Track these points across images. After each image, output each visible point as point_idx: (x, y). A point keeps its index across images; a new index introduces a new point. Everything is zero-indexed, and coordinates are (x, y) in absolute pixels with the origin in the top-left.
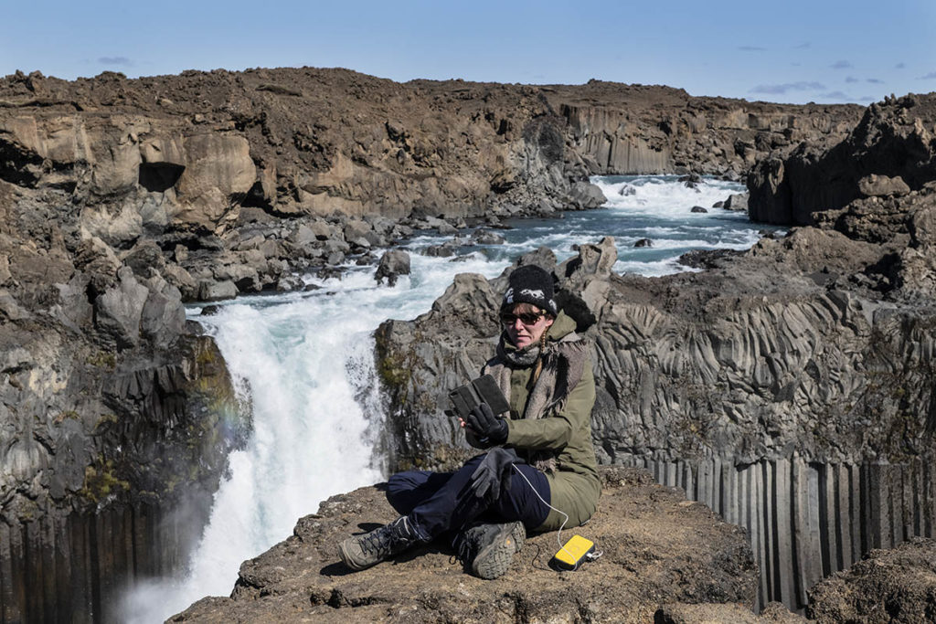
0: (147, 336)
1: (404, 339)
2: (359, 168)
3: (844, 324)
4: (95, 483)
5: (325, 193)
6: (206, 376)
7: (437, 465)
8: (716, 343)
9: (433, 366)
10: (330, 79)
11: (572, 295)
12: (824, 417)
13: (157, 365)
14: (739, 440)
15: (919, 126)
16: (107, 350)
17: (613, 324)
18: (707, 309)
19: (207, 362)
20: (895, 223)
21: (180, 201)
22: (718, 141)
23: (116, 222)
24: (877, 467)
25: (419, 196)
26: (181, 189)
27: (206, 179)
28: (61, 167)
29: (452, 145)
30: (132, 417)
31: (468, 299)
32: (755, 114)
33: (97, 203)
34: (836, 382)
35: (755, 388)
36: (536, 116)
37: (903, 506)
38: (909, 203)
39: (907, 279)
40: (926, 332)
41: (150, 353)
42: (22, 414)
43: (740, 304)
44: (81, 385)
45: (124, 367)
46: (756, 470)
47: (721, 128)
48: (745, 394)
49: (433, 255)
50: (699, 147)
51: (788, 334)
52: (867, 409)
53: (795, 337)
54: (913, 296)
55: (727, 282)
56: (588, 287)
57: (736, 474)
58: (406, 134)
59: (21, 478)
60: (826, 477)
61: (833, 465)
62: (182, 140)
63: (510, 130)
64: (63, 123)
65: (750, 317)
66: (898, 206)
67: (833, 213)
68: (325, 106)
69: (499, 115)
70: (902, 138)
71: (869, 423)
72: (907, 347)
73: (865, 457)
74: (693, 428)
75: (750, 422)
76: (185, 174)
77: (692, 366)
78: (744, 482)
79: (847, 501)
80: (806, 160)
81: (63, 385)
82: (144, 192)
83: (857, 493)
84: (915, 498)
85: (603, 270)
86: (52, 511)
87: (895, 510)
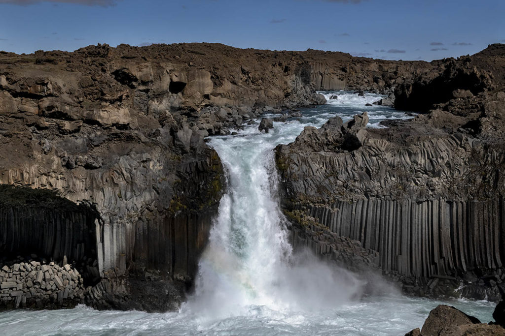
0: (193, 148)
1: (286, 152)
2: (233, 86)
3: (461, 146)
4: (174, 206)
5: (220, 96)
6: (215, 165)
7: (299, 202)
8: (410, 154)
9: (297, 163)
10: (215, 48)
11: (352, 135)
12: (452, 183)
13: (197, 160)
14: (419, 192)
15: (475, 70)
16: (177, 154)
17: (369, 146)
18: (407, 141)
19: (215, 159)
20: (468, 109)
21: (184, 97)
22: (366, 76)
23: (160, 106)
24: (474, 203)
25: (257, 98)
26: (185, 93)
27: (195, 89)
28: (144, 83)
29: (267, 77)
30: (187, 180)
31: (310, 137)
32: (381, 65)
33: (153, 98)
34: (457, 169)
35: (425, 172)
36: (299, 65)
37: (483, 218)
38: (474, 101)
39: (483, 129)
40: (494, 150)
41: (194, 155)
42: (148, 179)
43: (420, 139)
44: (168, 168)
45: (184, 161)
46: (425, 204)
47: (367, 71)
48: (421, 174)
49: (277, 121)
50: (358, 79)
51: (439, 150)
52: (470, 180)
53: (442, 151)
54: (486, 136)
55: (412, 131)
56: (359, 132)
57: (417, 205)
58: (249, 72)
59: (147, 203)
60: (453, 207)
61: (456, 202)
62: (185, 73)
63: (289, 70)
64: (145, 65)
65: (424, 144)
66: (469, 102)
67: (442, 105)
68: (216, 59)
69: (284, 64)
70: (467, 74)
71: (471, 186)
72: (486, 156)
73: (469, 199)
74: (400, 187)
75: (423, 185)
76: (187, 86)
77: (401, 163)
78: (420, 209)
79: (461, 216)
80: (422, 84)
81: (162, 167)
82: (170, 94)
83: (465, 213)
84: (489, 215)
85: (364, 125)
86: (159, 216)
87: (480, 220)
